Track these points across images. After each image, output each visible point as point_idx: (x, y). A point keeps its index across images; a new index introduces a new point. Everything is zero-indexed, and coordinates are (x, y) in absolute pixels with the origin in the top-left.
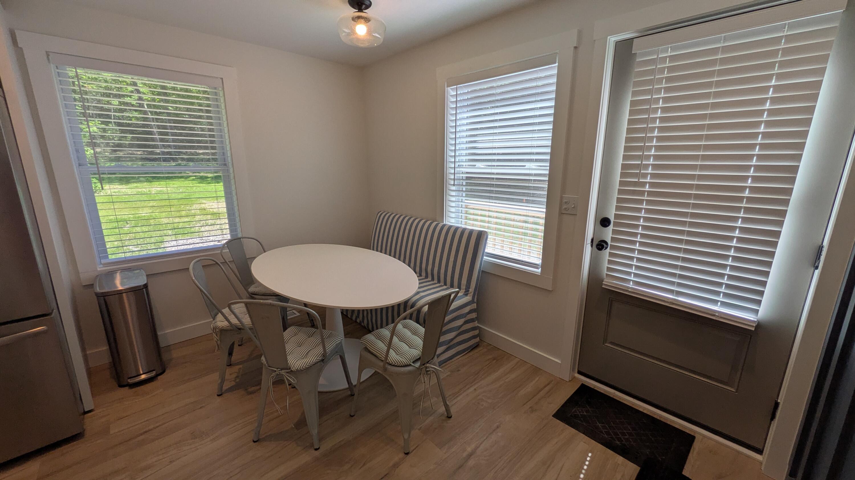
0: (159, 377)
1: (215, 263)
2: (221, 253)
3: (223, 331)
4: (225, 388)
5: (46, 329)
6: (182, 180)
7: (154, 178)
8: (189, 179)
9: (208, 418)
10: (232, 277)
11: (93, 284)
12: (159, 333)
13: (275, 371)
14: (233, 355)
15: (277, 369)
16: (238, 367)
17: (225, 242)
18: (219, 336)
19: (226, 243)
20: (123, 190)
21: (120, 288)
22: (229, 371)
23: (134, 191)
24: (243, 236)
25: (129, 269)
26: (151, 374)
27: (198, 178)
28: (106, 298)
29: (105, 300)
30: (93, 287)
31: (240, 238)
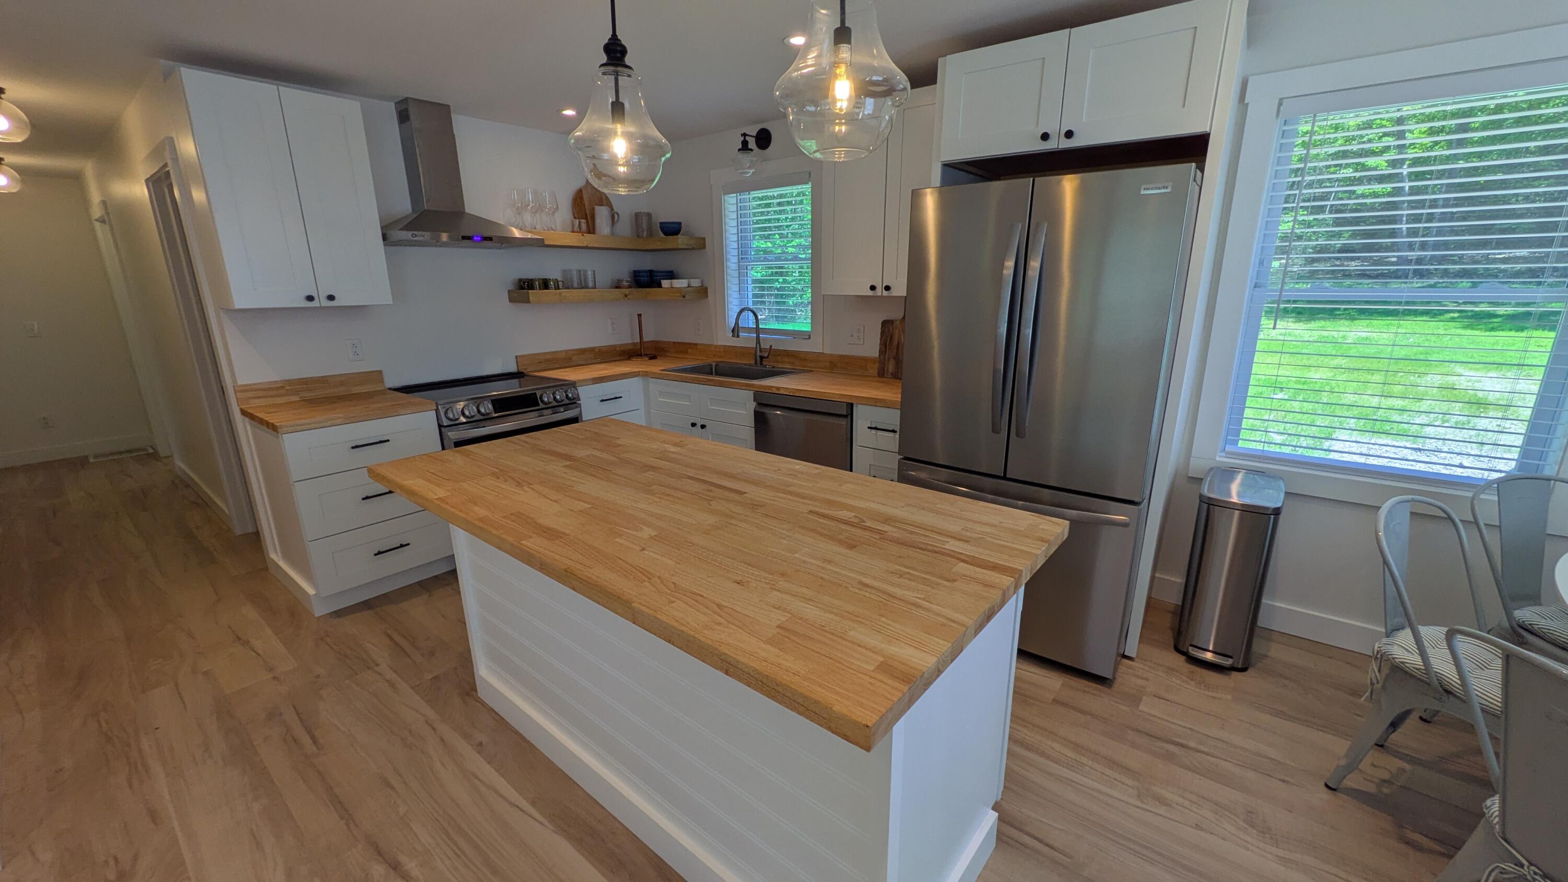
0: (1234, 674)
1: (1446, 516)
2: (1473, 499)
3: (1398, 671)
4: (1349, 782)
5: (1128, 521)
6: (1424, 318)
7: (1362, 312)
8: (1442, 318)
9: (1290, 811)
10: (1480, 565)
11: (1202, 479)
12: (1264, 601)
13: (1522, 866)
14: (1399, 730)
15: (1531, 864)
16: (1397, 763)
17: (1495, 476)
18: (1384, 675)
19: (1499, 481)
20: (1297, 332)
21: (1235, 499)
22: (1374, 756)
23: (1316, 335)
24: (1561, 476)
25: (1261, 473)
26: (1223, 660)
27: (1466, 317)
28: (1211, 506)
29: (1208, 508)
30: (1201, 484)
31: (1549, 480)
